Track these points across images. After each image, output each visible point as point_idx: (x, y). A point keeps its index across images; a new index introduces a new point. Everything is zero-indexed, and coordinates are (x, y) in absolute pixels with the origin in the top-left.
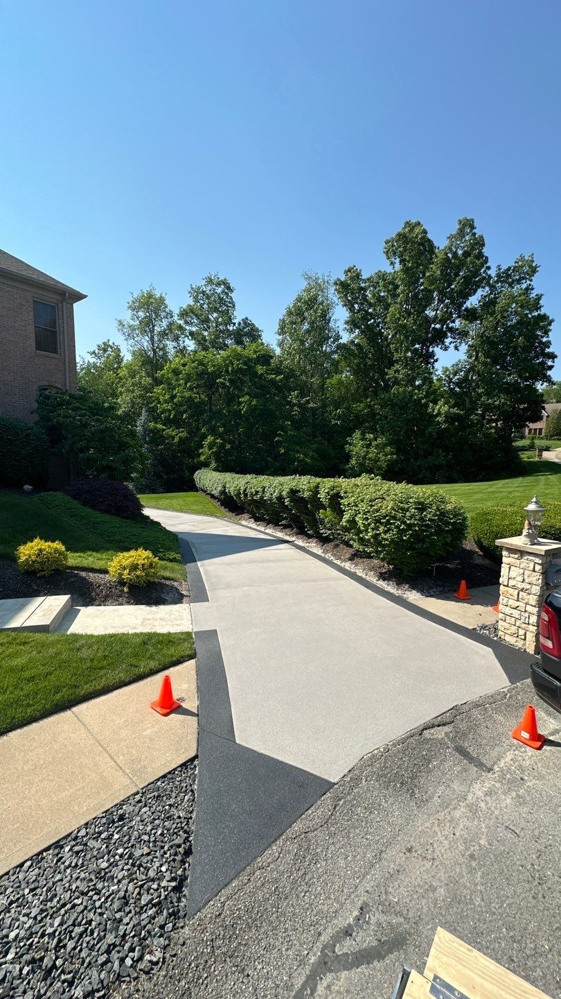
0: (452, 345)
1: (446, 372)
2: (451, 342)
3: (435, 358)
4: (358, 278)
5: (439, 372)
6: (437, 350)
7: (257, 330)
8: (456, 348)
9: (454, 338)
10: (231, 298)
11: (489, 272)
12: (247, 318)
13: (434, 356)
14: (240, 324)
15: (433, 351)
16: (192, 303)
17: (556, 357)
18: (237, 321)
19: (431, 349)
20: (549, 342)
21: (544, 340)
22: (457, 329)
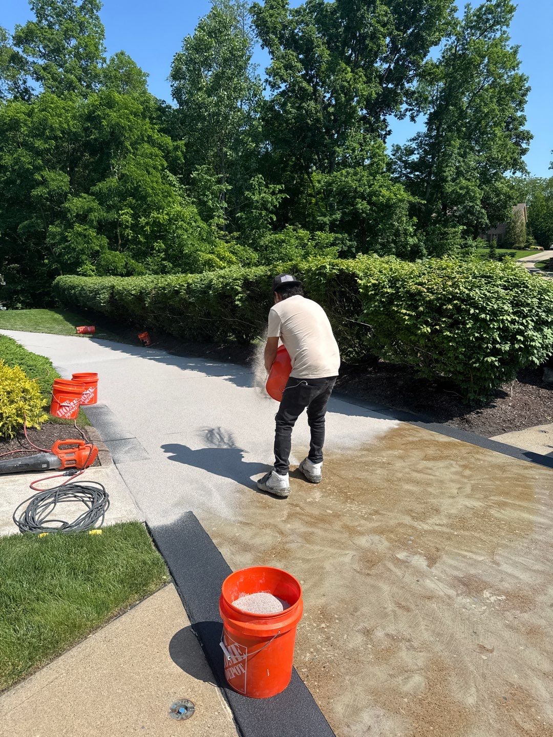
0: (408, 113)
1: (397, 151)
2: (406, 110)
3: (388, 129)
4: (283, 7)
5: (389, 152)
6: (391, 119)
7: (139, 73)
8: (413, 119)
9: (410, 105)
10: (97, 18)
11: (456, 15)
12: (122, 54)
13: (386, 126)
14: (113, 60)
15: (385, 120)
16: (35, 20)
17: (532, 137)
18: (108, 56)
19: (382, 118)
20: (524, 118)
21: (519, 114)
22: (414, 93)
